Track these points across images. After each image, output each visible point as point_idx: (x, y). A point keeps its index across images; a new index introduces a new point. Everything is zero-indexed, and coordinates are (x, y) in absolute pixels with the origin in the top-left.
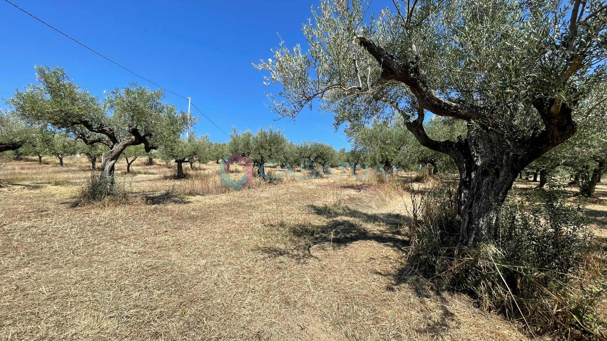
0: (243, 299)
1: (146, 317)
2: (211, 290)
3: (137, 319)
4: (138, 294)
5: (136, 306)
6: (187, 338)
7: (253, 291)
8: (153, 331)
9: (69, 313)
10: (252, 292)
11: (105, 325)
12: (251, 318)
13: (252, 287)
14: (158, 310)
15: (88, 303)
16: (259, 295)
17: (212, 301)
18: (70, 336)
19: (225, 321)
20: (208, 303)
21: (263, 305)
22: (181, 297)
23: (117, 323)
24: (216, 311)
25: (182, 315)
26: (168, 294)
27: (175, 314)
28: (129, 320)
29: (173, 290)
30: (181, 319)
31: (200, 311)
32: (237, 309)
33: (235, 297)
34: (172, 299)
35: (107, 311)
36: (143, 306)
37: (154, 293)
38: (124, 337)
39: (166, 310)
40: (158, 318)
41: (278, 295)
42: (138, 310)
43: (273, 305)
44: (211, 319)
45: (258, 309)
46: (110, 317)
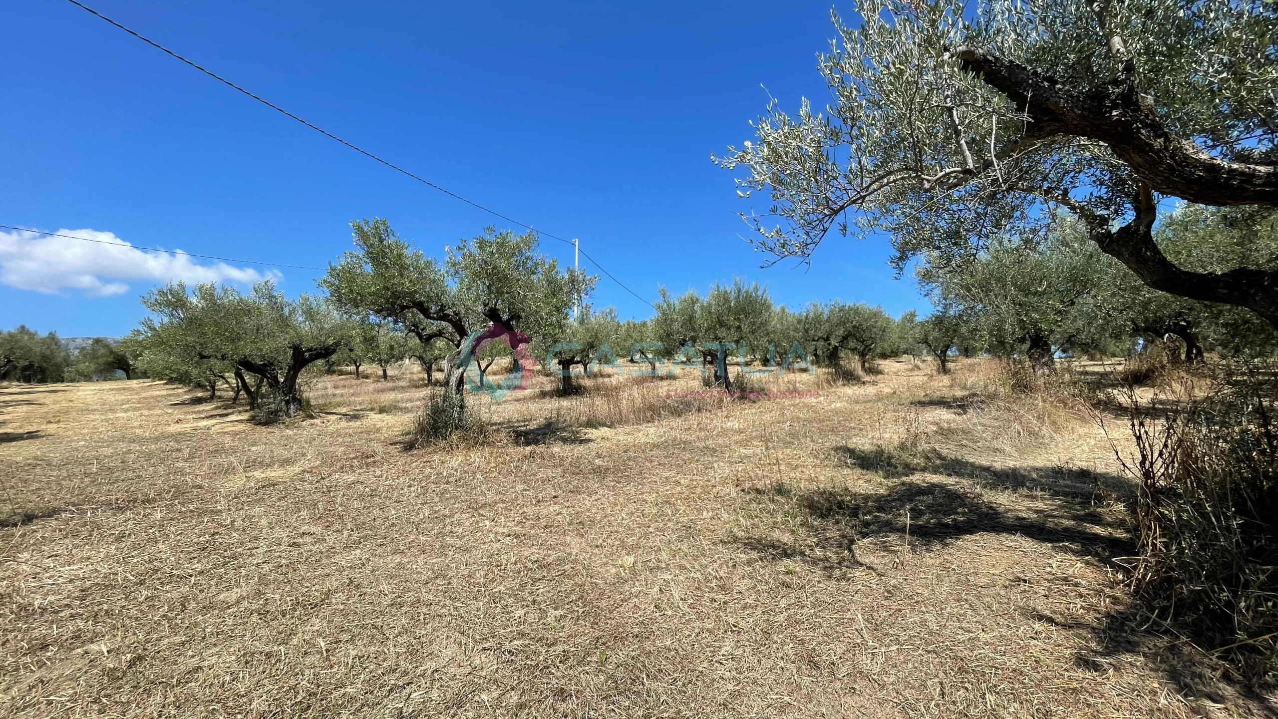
0: (716, 644)
1: (541, 658)
2: (651, 619)
3: (527, 658)
4: (523, 612)
5: (522, 635)
6: (616, 710)
7: (734, 629)
8: (556, 686)
9: (423, 632)
10: (732, 631)
11: (478, 662)
12: (737, 688)
13: (731, 621)
14: (559, 648)
15: (449, 619)
16: (748, 641)
17: (654, 641)
18: (429, 672)
19: (684, 685)
20: (648, 645)
21: (759, 661)
22: (596, 626)
23: (495, 662)
24: (664, 663)
25: (602, 663)
26: (572, 618)
27: (589, 659)
28: (513, 658)
29: (581, 611)
30: (600, 671)
31: (633, 658)
32: (705, 664)
33: (699, 638)
34: (581, 630)
35: (478, 637)
36: (533, 636)
37: (549, 614)
38: (508, 688)
39: (572, 649)
40: (560, 662)
41: (791, 645)
42: (527, 642)
43: (782, 664)
44: (656, 677)
45: (749, 669)
46: (484, 649)
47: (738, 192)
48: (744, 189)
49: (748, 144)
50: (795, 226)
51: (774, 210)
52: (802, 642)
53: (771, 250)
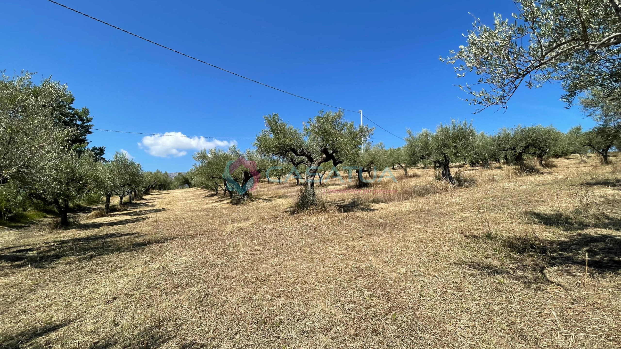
0: (458, 318)
1: (363, 314)
2: (418, 301)
3: (357, 313)
4: (352, 291)
5: (353, 302)
6: (404, 344)
7: (468, 311)
8: (372, 328)
9: (309, 296)
10: (466, 312)
11: (334, 312)
12: (473, 343)
13: (466, 306)
14: (372, 310)
15: (319, 291)
16: (477, 318)
17: (421, 312)
18: (313, 314)
19: (440, 337)
20: (418, 314)
21: (486, 331)
22: (389, 301)
23: (342, 313)
24: (427, 324)
25: (394, 320)
26: (376, 296)
27: (387, 317)
28: (350, 312)
29: (381, 293)
30: (394, 324)
31: (410, 319)
32: (452, 327)
33: (447, 313)
34: (382, 302)
35: (332, 301)
36: (358, 303)
37: (365, 293)
38: (349, 326)
39: (378, 311)
40: (373, 317)
41: (506, 324)
42: (356, 305)
43: (501, 334)
44: (424, 331)
45: (480, 334)
46: (336, 307)
47: (458, 74)
48: (460, 72)
49: (461, 47)
50: (495, 88)
51: (481, 81)
52: (513, 323)
53: (480, 103)
